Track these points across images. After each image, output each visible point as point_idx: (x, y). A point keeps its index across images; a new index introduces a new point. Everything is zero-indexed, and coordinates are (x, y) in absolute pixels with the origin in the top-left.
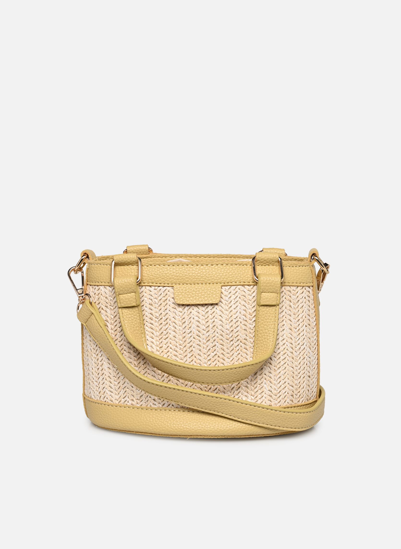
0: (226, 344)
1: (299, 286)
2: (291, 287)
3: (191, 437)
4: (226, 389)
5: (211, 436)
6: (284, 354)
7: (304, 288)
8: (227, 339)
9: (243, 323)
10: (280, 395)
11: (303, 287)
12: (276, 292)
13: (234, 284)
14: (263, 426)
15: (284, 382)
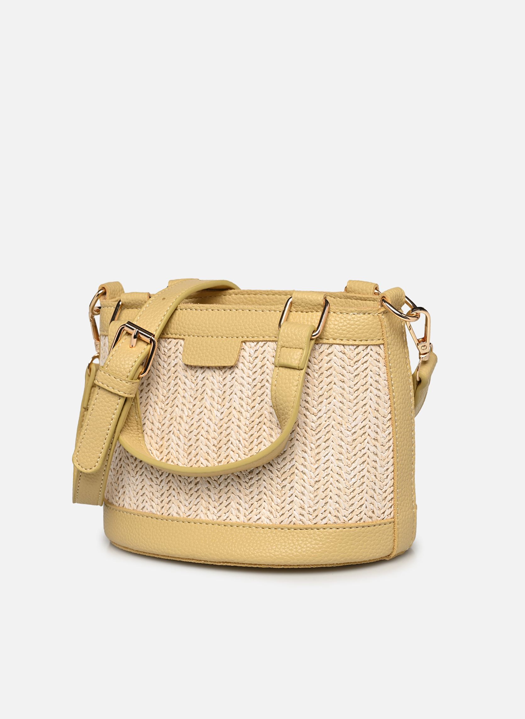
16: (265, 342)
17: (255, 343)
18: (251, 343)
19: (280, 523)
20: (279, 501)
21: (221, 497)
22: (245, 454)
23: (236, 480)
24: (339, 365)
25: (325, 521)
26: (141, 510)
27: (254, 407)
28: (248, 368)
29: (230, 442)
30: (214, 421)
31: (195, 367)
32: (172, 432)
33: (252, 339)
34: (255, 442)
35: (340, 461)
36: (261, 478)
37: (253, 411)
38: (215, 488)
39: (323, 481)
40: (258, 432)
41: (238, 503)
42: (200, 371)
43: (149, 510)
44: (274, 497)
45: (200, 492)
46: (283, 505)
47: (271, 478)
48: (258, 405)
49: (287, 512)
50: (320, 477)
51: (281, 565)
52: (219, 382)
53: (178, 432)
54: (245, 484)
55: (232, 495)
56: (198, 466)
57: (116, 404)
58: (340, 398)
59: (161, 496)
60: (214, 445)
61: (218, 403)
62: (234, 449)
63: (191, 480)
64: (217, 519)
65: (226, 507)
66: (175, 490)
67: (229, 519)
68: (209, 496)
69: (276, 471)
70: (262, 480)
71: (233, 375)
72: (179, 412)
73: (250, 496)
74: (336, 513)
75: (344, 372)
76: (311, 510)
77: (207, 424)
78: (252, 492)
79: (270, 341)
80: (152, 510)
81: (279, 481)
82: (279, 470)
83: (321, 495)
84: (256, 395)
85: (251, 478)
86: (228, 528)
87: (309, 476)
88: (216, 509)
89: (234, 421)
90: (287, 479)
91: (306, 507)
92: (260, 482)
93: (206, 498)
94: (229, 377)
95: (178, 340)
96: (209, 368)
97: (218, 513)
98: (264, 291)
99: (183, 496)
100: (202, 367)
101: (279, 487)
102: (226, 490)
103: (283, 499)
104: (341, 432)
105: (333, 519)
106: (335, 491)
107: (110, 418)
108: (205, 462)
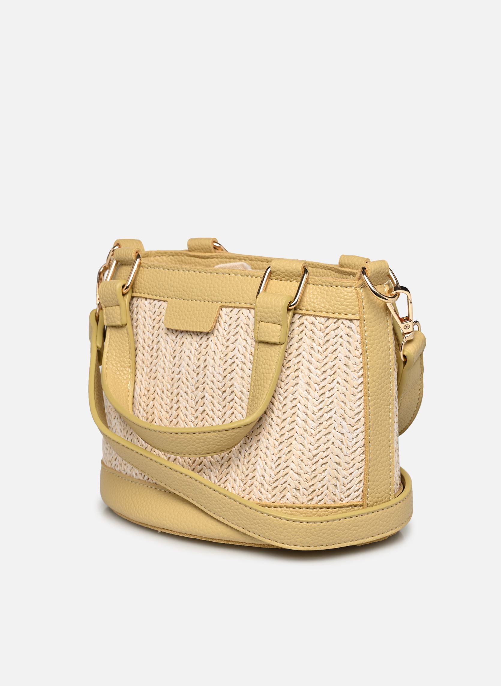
0: (218, 396)
1: (330, 318)
2: (318, 318)
3: (163, 531)
4: (213, 465)
5: (179, 533)
6: (292, 422)
7: (340, 321)
8: (218, 389)
9: (240, 367)
10: (276, 486)
11: (338, 319)
12: (279, 323)
13: (238, 304)
14: (238, 529)
15: (285, 466)
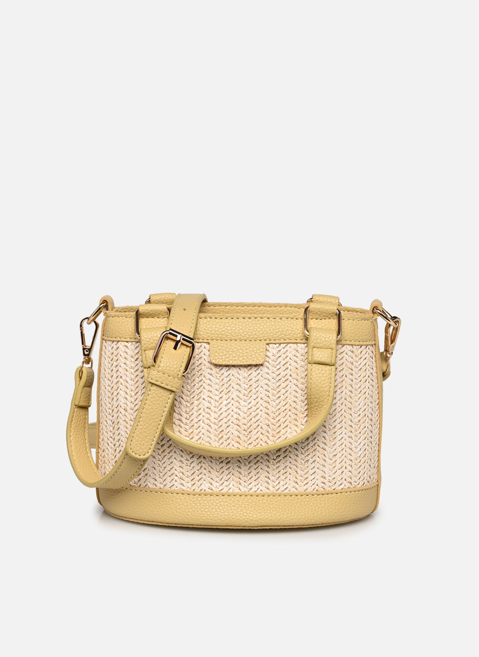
16: (287, 344)
17: (278, 345)
18: (274, 345)
19: (305, 491)
20: (303, 473)
21: (250, 472)
22: (273, 436)
23: (266, 458)
24: (349, 361)
25: (341, 487)
26: (169, 489)
27: (280, 397)
28: (272, 366)
29: (260, 427)
30: (242, 410)
31: (220, 366)
32: (202, 421)
33: (274, 342)
34: (283, 426)
35: (351, 438)
36: (287, 455)
37: (278, 401)
38: (245, 466)
39: (339, 455)
40: (284, 418)
41: (266, 477)
42: (225, 369)
43: (179, 488)
44: (298, 470)
45: (231, 469)
46: (306, 476)
47: (296, 454)
48: (283, 395)
49: (310, 481)
50: (337, 451)
51: (309, 525)
52: (245, 378)
53: (208, 421)
54: (273, 461)
55: (261, 471)
56: (229, 448)
57: (168, 399)
58: (350, 388)
59: (191, 475)
60: (244, 430)
61: (244, 395)
62: (263, 433)
63: (222, 460)
64: (249, 491)
65: (255, 480)
66: (206, 470)
67: (259, 490)
68: (240, 472)
69: (301, 448)
70: (288, 457)
71: (258, 372)
72: (207, 404)
73: (278, 471)
74: (349, 480)
75: (353, 367)
76: (331, 478)
77: (236, 412)
78: (278, 467)
79: (291, 343)
80: (182, 488)
81: (303, 456)
82: (303, 448)
83: (338, 466)
84: (281, 387)
85: (279, 456)
86: (260, 498)
87: (329, 452)
88: (246, 482)
89: (262, 409)
90: (310, 455)
91: (326, 476)
92: (286, 459)
93: (237, 474)
94: (255, 374)
95: (202, 343)
96: (234, 366)
97: (248, 486)
98: (235, 303)
99: (214, 474)
100: (227, 366)
101: (303, 462)
102: (255, 467)
103: (306, 471)
104: (351, 414)
105: (348, 485)
106: (349, 462)
107: (162, 410)
108: (236, 445)
